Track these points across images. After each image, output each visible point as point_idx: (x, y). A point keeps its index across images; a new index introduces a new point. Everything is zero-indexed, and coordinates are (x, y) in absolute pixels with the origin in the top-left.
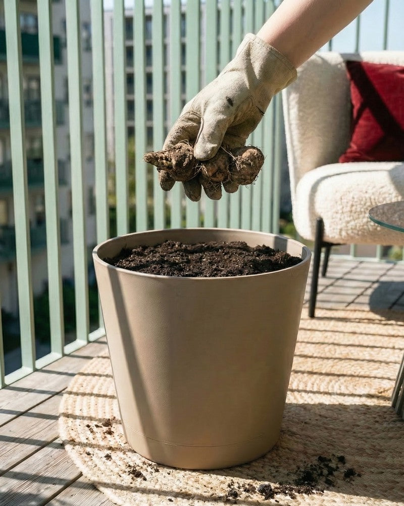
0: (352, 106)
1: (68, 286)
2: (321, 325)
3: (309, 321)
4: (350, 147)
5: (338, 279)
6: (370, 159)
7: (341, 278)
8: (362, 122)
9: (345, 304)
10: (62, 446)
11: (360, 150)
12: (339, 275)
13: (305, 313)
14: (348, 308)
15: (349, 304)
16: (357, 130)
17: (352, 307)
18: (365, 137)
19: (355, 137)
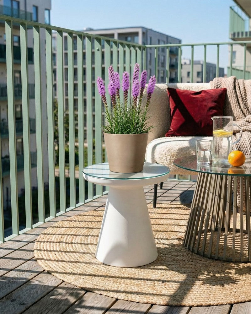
0: (171, 110)
1: (34, 191)
2: (160, 211)
3: (154, 209)
4: (170, 129)
5: (169, 190)
6: (178, 135)
7: (170, 189)
8: (174, 118)
9: (171, 201)
10: (36, 260)
11: (174, 131)
12: (170, 188)
13: (151, 205)
14: (172, 203)
15: (172, 201)
16: (173, 121)
17: (174, 203)
18: (176, 125)
19: (172, 125)
